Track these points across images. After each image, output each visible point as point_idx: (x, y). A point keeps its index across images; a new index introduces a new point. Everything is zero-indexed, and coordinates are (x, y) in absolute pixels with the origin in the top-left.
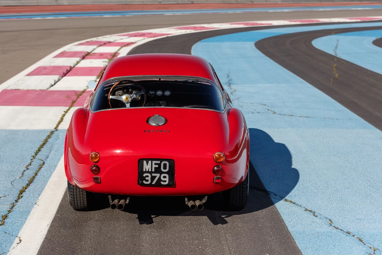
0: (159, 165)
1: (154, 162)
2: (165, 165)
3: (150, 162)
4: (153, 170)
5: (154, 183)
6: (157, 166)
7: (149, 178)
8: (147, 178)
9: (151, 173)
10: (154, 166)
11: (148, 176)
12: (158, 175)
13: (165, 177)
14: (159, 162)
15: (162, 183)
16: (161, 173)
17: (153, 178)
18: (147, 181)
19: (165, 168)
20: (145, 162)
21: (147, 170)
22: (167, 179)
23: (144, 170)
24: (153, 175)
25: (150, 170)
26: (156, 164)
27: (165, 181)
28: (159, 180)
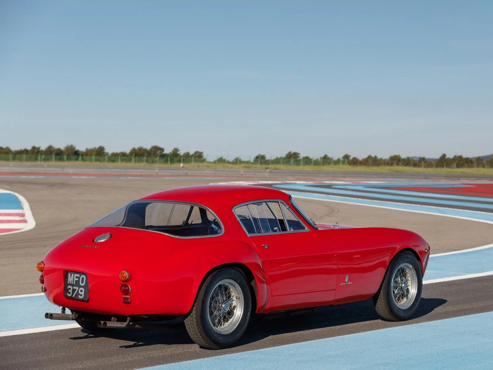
0: (79, 278)
1: (76, 275)
2: (83, 278)
3: (73, 274)
4: (74, 284)
5: (74, 296)
6: (77, 279)
7: (70, 291)
9: (73, 285)
10: (75, 279)
11: (70, 289)
12: (77, 288)
13: (82, 291)
14: (78, 275)
15: (80, 297)
16: (80, 286)
17: (74, 290)
18: (69, 293)
19: (82, 282)
20: (69, 274)
21: (70, 283)
22: (83, 293)
23: (68, 283)
24: (74, 288)
25: (72, 283)
26: (77, 277)
27: (81, 295)
28: (78, 294)
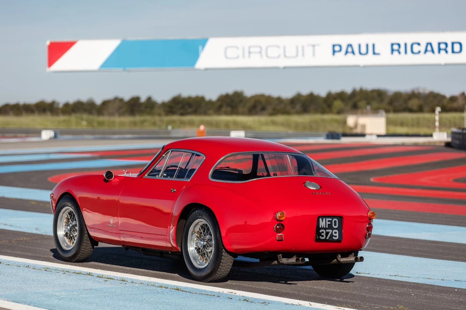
0: (331, 221)
1: (327, 219)
2: (335, 222)
3: (324, 219)
4: (327, 227)
5: (328, 238)
6: (329, 223)
7: (324, 234)
8: (322, 234)
9: (325, 229)
11: (323, 232)
12: (331, 231)
13: (335, 233)
14: (331, 219)
15: (334, 238)
16: (333, 229)
17: (327, 233)
18: (323, 236)
19: (335, 225)
20: (321, 219)
21: (323, 227)
22: (337, 235)
23: (320, 227)
24: (327, 231)
25: (325, 227)
26: (329, 221)
28: (332, 235)
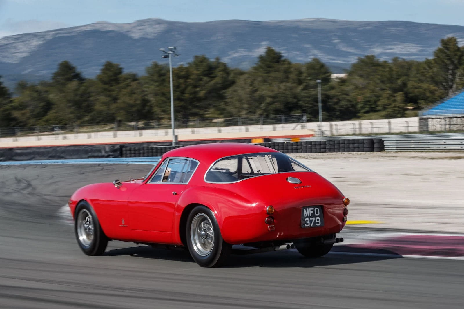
0: (313, 210)
2: (317, 210)
3: (308, 209)
5: (312, 225)
6: (312, 212)
8: (307, 222)
9: (309, 217)
10: (311, 212)
12: (314, 219)
13: (318, 220)
15: (317, 224)
16: (315, 217)
17: (311, 221)
19: (317, 213)
20: (304, 209)
21: (307, 216)
23: (305, 216)
24: (311, 219)
26: (311, 210)
27: (318, 223)
28: (315, 222)
